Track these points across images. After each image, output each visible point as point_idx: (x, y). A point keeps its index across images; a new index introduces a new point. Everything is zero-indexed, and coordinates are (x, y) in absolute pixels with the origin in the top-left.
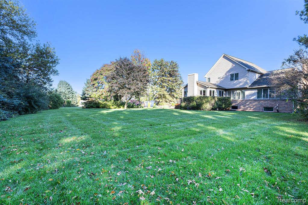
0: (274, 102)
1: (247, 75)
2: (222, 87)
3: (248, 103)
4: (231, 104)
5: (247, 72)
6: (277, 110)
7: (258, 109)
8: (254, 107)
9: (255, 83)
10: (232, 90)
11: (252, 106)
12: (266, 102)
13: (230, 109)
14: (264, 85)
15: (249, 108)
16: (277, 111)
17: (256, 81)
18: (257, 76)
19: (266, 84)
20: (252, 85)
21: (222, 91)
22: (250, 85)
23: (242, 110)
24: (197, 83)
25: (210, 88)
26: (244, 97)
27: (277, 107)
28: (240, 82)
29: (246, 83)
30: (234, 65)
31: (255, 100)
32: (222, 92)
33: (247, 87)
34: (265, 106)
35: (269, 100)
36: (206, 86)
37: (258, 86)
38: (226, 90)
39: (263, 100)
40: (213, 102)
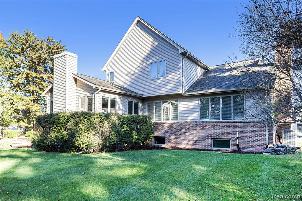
0: (232, 128)
1: (181, 64)
2: (134, 92)
3: (183, 130)
4: (153, 133)
5: (181, 57)
6: (238, 146)
7: (203, 143)
8: (195, 139)
9: (195, 85)
10: (154, 100)
11: (191, 137)
12: (217, 127)
13: (152, 143)
14: (212, 88)
15: (185, 142)
16: (236, 149)
17: (197, 82)
18: (199, 72)
19: (214, 87)
20: (191, 89)
21: (134, 101)
22: (187, 89)
23: (173, 145)
24: (76, 80)
25: (102, 91)
26: (176, 116)
27: (237, 138)
28: (168, 82)
29: (179, 84)
30: (157, 43)
31: (196, 123)
32: (136, 105)
33: (181, 92)
34: (214, 136)
35: (222, 122)
36: (92, 87)
37: (201, 90)
38: (144, 100)
39: (212, 122)
40: (106, 127)
